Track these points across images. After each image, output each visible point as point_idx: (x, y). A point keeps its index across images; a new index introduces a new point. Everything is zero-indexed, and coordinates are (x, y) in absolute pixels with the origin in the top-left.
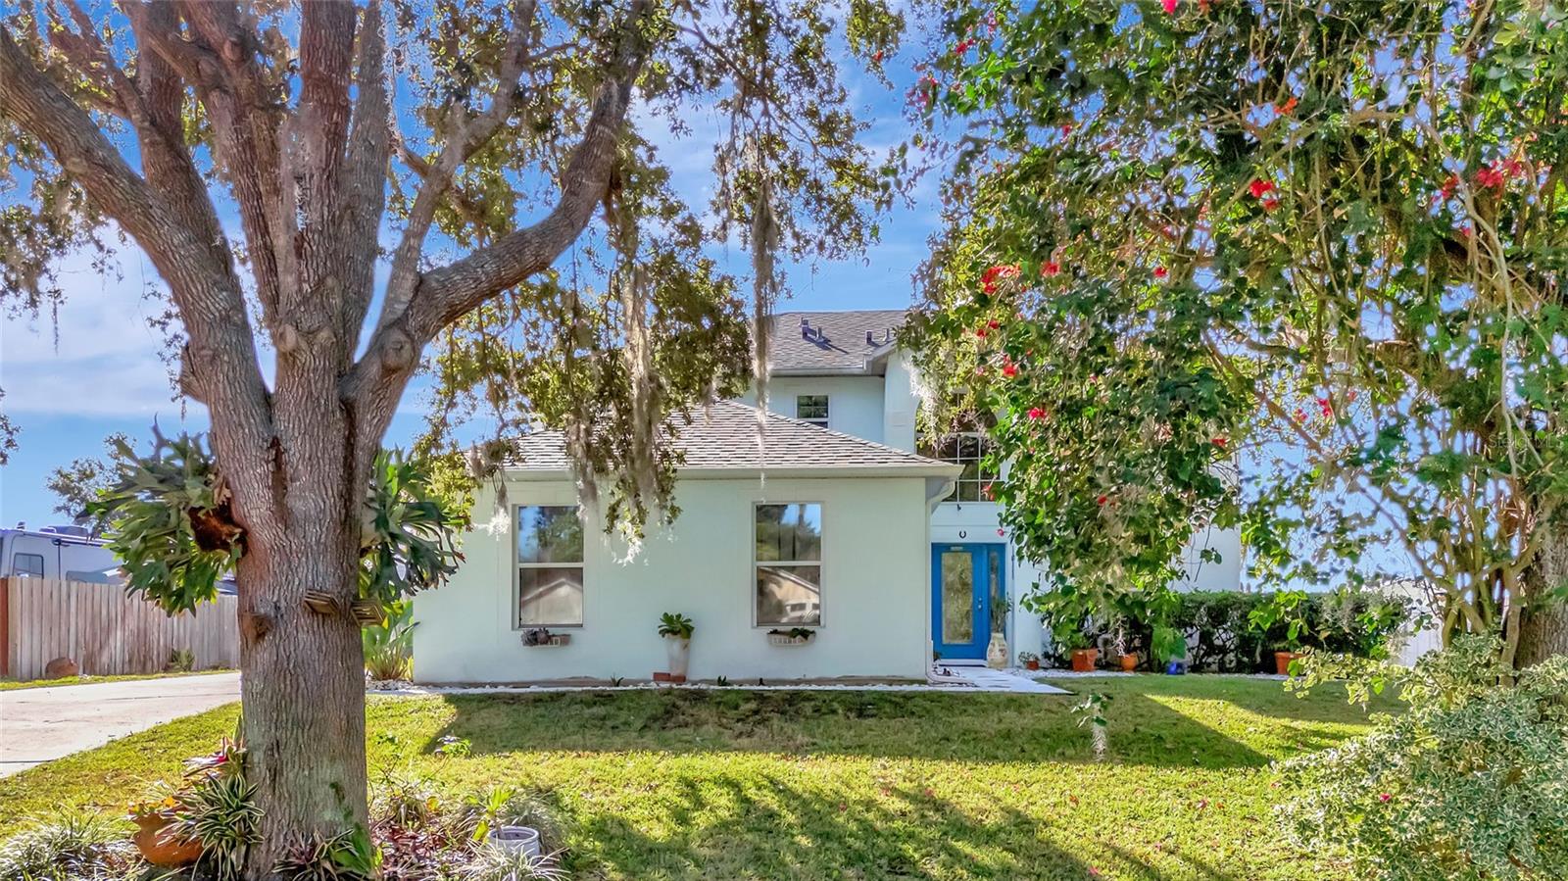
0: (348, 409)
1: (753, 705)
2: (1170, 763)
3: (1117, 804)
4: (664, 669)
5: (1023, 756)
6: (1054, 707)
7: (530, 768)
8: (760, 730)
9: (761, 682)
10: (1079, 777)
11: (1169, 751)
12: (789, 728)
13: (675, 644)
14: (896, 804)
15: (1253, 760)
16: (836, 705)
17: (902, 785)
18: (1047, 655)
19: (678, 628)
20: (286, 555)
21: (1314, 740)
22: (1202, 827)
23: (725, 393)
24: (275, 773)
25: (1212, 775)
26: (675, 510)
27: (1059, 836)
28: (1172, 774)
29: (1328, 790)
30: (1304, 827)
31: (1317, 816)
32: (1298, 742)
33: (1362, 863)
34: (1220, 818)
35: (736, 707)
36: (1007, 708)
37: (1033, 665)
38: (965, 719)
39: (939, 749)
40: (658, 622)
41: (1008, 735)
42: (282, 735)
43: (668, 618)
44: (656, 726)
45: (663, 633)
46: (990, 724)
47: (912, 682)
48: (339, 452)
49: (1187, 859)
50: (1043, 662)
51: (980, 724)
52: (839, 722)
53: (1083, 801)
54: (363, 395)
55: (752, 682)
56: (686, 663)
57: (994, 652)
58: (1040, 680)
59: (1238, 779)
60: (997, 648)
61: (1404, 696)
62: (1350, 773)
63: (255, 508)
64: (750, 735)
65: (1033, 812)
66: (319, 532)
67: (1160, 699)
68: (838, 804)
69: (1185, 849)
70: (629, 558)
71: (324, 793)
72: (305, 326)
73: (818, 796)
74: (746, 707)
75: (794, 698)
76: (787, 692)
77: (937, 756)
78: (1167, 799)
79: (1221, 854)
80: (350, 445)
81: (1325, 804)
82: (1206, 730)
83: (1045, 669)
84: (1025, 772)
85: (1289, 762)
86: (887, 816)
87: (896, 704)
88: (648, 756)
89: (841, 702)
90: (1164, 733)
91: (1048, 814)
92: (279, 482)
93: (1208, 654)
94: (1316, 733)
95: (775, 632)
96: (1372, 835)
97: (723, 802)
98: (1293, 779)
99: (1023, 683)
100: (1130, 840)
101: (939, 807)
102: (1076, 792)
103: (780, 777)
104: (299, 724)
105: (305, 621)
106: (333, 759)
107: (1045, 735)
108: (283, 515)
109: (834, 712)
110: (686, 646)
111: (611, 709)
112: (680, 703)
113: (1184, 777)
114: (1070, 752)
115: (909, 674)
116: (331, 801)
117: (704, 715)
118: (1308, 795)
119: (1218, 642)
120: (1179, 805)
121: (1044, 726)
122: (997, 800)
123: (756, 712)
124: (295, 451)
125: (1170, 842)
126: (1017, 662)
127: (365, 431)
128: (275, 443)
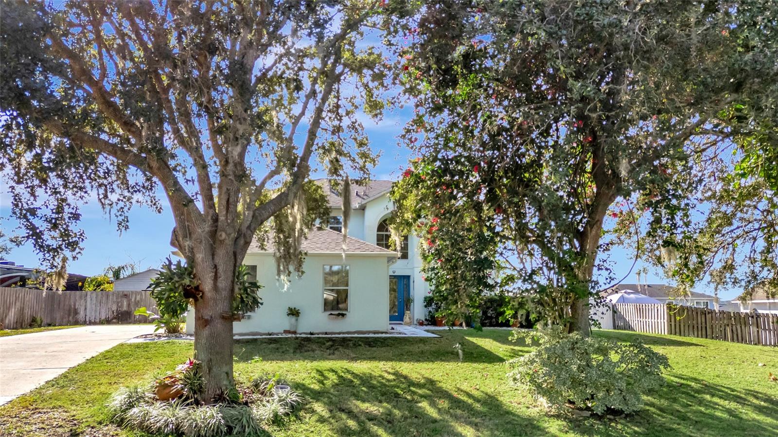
0: (235, 254)
1: (330, 343)
2: (476, 362)
3: (461, 375)
4: (288, 329)
5: (428, 360)
6: (436, 342)
7: (263, 367)
8: (336, 352)
9: (326, 333)
10: (448, 367)
11: (475, 358)
12: (347, 351)
13: (293, 319)
14: (391, 377)
15: (501, 360)
16: (360, 343)
17: (390, 370)
18: (426, 320)
19: (294, 313)
20: (215, 300)
21: (521, 353)
22: (487, 381)
23: (320, 229)
24: (210, 369)
25: (489, 365)
26: (303, 272)
27: (444, 386)
28: (475, 365)
29: (521, 369)
30: (515, 379)
31: (518, 376)
32: (515, 354)
33: (530, 390)
34: (491, 379)
35: (324, 344)
36: (420, 343)
37: (421, 324)
38: (406, 347)
39: (400, 358)
40: (286, 311)
41: (422, 352)
42: (212, 357)
43: (290, 309)
44: (298, 351)
45: (288, 315)
46: (415, 348)
47: (382, 333)
48: (232, 268)
49: (482, 392)
50: (426, 323)
51: (411, 348)
52: (364, 349)
53: (450, 375)
54: (239, 251)
55: (322, 334)
56: (296, 326)
57: (407, 319)
58: (428, 331)
59: (497, 366)
60: (408, 317)
61: (540, 342)
62: (527, 364)
63: (207, 286)
64: (333, 354)
65: (435, 378)
66: (225, 293)
67: (471, 339)
68: (371, 377)
69: (482, 389)
70: (285, 289)
71: (224, 376)
72: (228, 232)
73: (364, 374)
74: (328, 344)
75: (344, 340)
76: (341, 338)
77: (400, 360)
78: (476, 373)
79: (493, 390)
80: (235, 266)
81: (520, 373)
82: (486, 350)
83: (426, 325)
84: (430, 365)
85: (511, 361)
86: (388, 380)
87: (382, 342)
88: (301, 362)
89: (362, 341)
90: (474, 351)
91: (440, 379)
92: (216, 278)
93: (485, 320)
94: (521, 351)
95: (331, 314)
96: (532, 381)
97: (333, 378)
98: (512, 366)
99: (421, 332)
100: (465, 386)
101: (405, 377)
102: (448, 372)
103: (350, 369)
104: (217, 353)
105: (220, 321)
106: (226, 365)
107: (434, 353)
108: (215, 288)
109: (360, 345)
110: (297, 320)
111: (278, 346)
112: (303, 342)
113: (481, 366)
114: (443, 358)
115: (381, 330)
116: (226, 377)
117: (314, 347)
118: (516, 371)
119: (489, 315)
120: (479, 376)
121: (433, 349)
122: (423, 376)
123: (332, 346)
124: (221, 269)
125: (478, 387)
126: (415, 322)
127: (239, 260)
128: (216, 267)
